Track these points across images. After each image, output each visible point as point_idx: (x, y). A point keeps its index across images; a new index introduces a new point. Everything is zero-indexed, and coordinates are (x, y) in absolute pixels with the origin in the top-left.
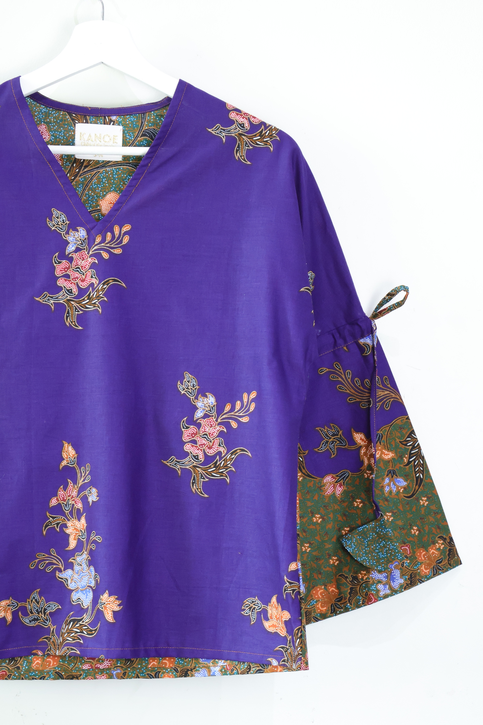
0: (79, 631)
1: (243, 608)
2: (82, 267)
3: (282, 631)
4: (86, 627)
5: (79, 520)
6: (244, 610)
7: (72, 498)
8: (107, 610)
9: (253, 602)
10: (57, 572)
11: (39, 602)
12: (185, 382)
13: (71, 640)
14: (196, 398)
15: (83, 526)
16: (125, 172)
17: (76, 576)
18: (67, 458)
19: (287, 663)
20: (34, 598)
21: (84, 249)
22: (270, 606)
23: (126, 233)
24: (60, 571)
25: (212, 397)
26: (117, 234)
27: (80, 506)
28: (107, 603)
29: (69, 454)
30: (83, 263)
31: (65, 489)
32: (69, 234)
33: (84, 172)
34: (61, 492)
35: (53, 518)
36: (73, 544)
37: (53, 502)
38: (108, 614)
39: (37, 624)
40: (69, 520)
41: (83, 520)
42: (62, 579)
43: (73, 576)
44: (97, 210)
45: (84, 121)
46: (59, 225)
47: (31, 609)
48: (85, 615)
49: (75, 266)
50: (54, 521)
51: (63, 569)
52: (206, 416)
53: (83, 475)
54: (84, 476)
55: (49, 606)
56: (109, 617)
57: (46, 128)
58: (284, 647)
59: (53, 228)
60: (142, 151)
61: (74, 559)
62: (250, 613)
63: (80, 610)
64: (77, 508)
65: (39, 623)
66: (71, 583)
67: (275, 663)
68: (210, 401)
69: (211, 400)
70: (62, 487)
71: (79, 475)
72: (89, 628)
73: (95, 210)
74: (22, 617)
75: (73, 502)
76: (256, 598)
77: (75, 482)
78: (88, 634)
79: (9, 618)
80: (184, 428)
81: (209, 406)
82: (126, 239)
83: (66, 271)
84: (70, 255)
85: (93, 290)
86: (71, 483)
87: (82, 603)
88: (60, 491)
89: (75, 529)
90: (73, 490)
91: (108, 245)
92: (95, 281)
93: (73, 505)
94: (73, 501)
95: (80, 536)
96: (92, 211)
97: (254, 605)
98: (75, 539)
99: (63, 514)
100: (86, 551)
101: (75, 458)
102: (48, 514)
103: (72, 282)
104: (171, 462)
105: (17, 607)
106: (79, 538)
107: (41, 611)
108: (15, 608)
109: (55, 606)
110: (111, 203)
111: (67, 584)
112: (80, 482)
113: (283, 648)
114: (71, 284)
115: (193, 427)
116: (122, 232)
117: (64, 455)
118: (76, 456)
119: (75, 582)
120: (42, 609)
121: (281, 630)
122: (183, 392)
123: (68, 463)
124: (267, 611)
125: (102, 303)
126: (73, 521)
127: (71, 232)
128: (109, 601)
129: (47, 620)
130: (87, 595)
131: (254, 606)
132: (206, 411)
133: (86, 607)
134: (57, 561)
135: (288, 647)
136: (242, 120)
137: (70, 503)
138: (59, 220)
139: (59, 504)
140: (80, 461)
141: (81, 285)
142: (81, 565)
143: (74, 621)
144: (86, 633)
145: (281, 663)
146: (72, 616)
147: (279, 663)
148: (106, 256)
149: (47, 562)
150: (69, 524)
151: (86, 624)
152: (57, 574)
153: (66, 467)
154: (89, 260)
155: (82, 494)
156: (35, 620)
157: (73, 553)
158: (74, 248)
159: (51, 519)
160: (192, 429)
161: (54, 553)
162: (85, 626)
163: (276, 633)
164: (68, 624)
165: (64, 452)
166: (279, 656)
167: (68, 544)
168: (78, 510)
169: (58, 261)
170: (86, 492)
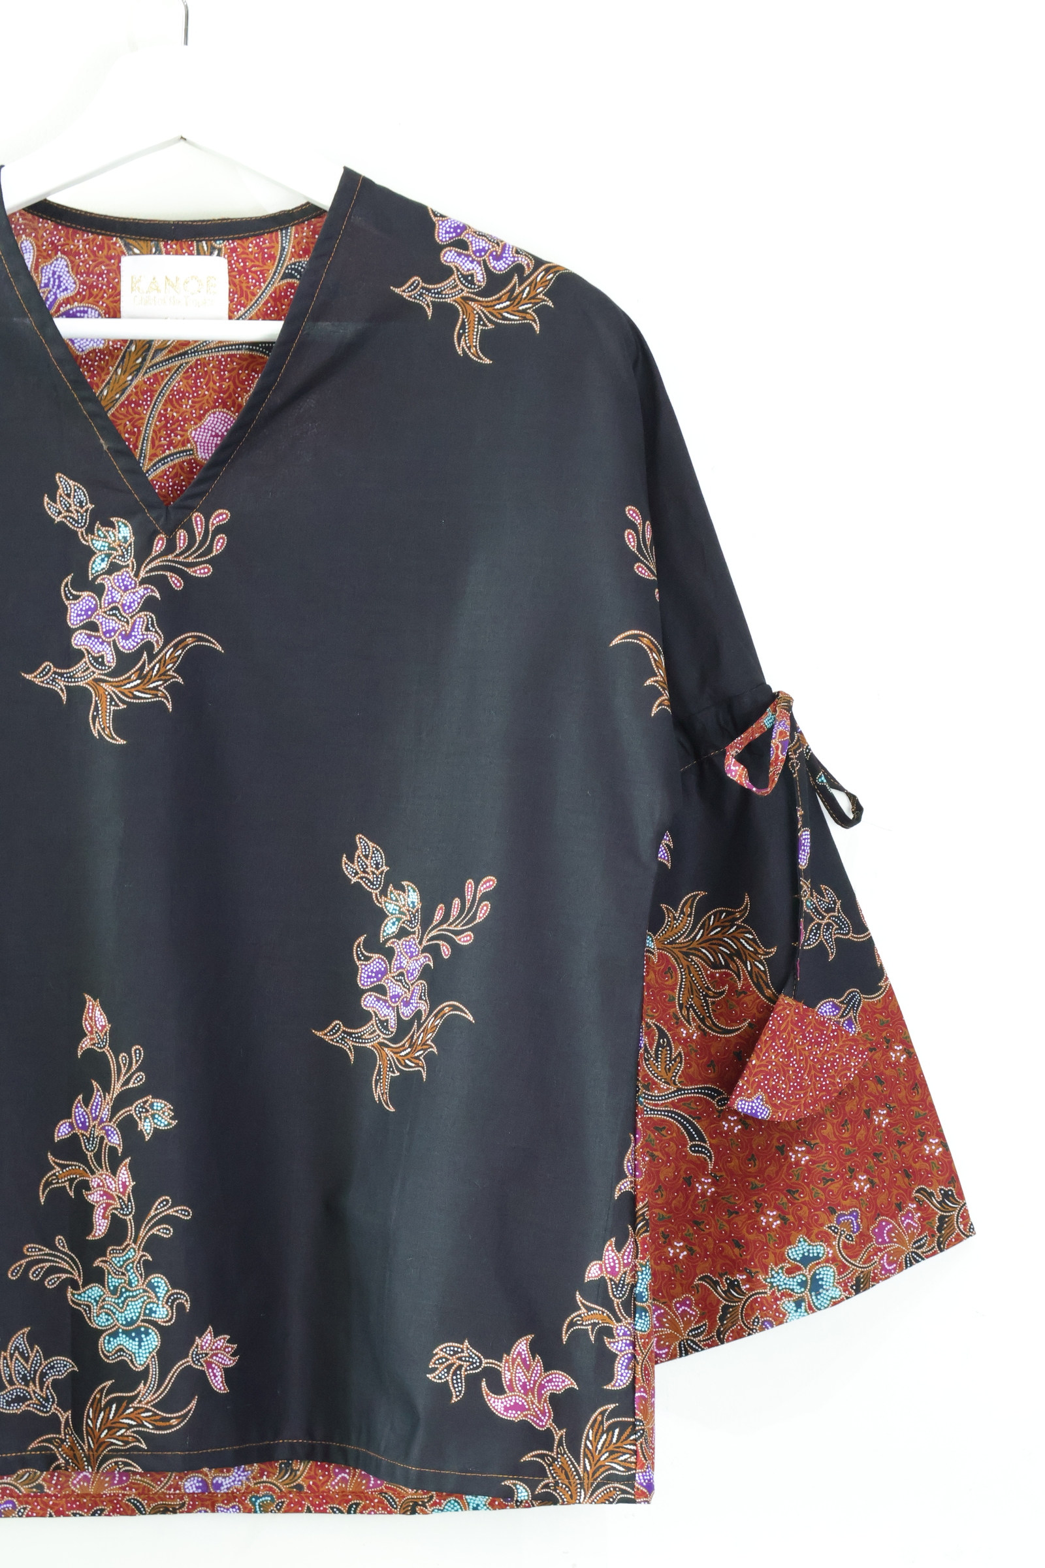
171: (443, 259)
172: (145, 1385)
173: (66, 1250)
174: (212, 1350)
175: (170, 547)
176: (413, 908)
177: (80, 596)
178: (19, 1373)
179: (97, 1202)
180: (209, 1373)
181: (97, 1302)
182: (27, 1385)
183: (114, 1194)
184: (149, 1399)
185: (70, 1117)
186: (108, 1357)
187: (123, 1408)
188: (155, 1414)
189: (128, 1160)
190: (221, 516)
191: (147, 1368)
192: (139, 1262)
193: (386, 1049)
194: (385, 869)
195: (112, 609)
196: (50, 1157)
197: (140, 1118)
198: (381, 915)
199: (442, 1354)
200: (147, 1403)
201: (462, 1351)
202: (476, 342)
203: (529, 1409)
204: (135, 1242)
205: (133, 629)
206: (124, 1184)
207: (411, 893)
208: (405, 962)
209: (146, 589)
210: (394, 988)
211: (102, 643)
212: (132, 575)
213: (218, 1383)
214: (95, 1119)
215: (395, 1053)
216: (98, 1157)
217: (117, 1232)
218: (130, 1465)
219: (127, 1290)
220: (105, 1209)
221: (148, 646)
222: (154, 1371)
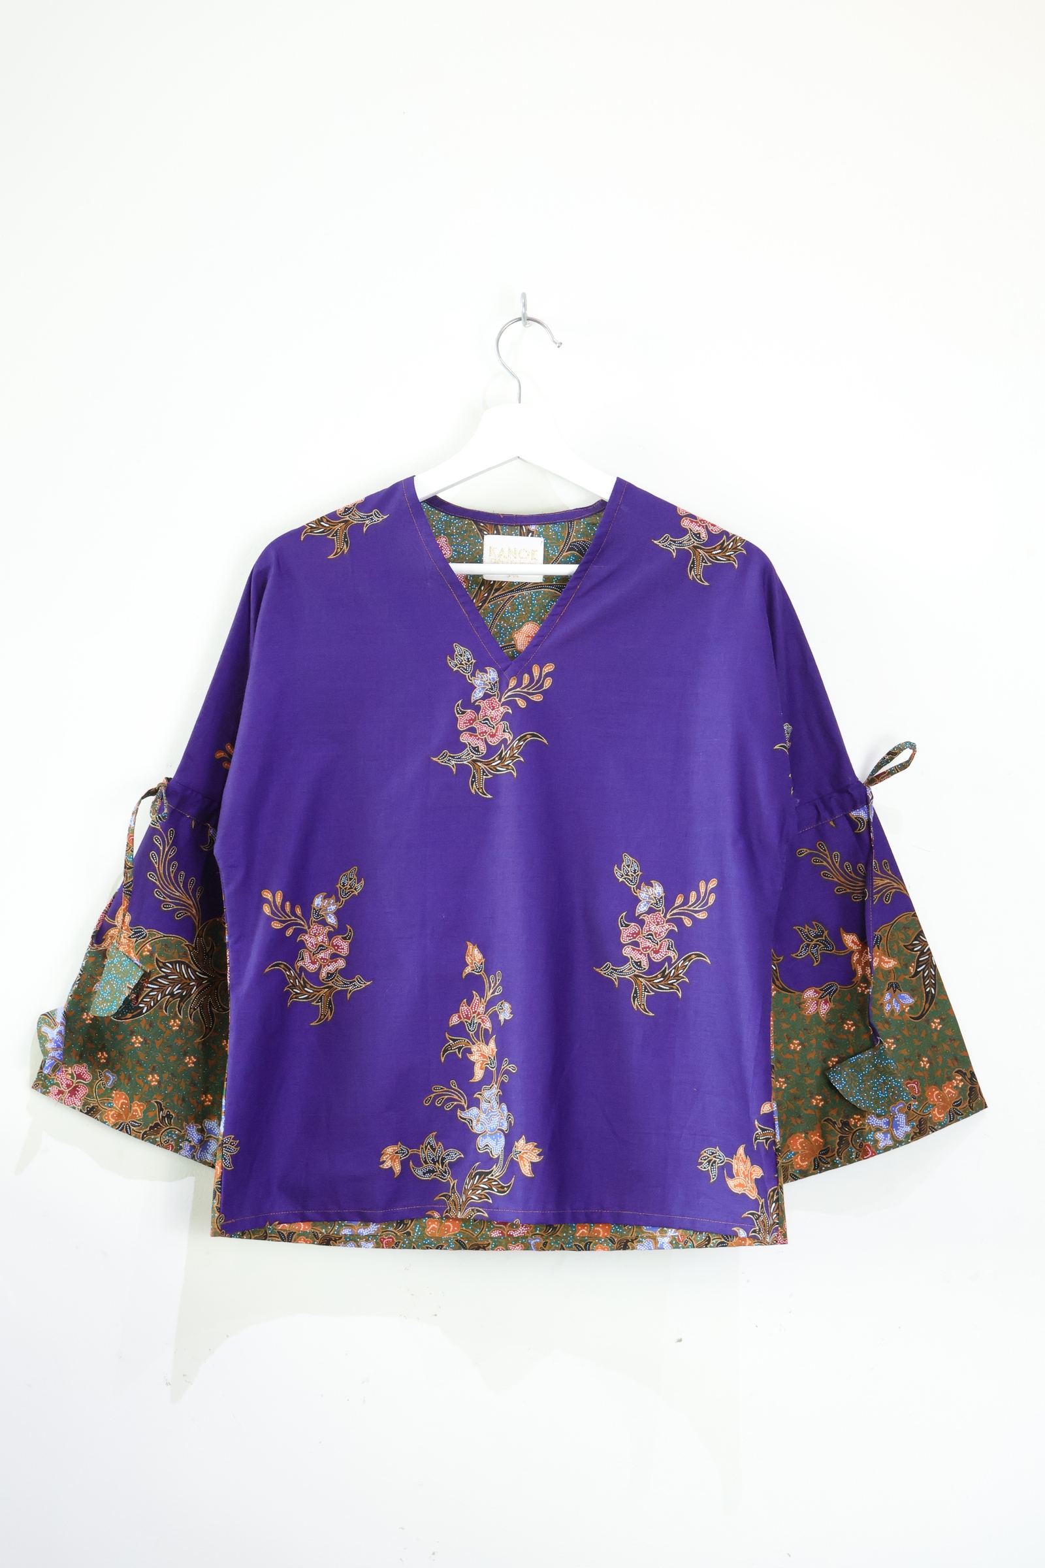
0: (487, 1187)
1: (700, 1161)
2: (492, 718)
3: (752, 1192)
4: (497, 1183)
5: (487, 1044)
6: (702, 1163)
7: (478, 1015)
8: (524, 1161)
9: (713, 1153)
10: (459, 1110)
11: (435, 1149)
12: (624, 866)
13: (477, 1198)
14: (639, 887)
15: (493, 1052)
16: (547, 596)
17: (483, 1116)
18: (472, 963)
19: (759, 1234)
20: (429, 1143)
21: (495, 695)
22: (735, 1158)
23: (548, 675)
24: (463, 1109)
25: (659, 886)
26: (536, 676)
27: (488, 1025)
28: (523, 1151)
29: (474, 959)
30: (494, 713)
31: (469, 1003)
32: (475, 676)
33: (495, 597)
34: (464, 1008)
35: (454, 1040)
36: (479, 1074)
37: (454, 1020)
38: (525, 1165)
39: (433, 1177)
40: (474, 1044)
41: (492, 1044)
42: (465, 1119)
43: (479, 1116)
44: (511, 645)
45: (495, 532)
46: (463, 664)
47: (425, 1158)
48: (495, 1166)
49: (483, 717)
50: (454, 1045)
51: (466, 1107)
52: (651, 911)
53: (492, 985)
54: (494, 987)
55: (448, 1155)
56: (526, 1170)
57: (446, 541)
58: (755, 1214)
59: (455, 669)
60: (569, 569)
61: (481, 1094)
62: (709, 1168)
63: (488, 1161)
64: (485, 1029)
65: (435, 1175)
66: (476, 1125)
67: (742, 1233)
68: (656, 892)
69: (658, 890)
70: (465, 1000)
71: (487, 986)
72: (500, 1184)
73: (509, 646)
74: (413, 1168)
75: (480, 1021)
76: (718, 1148)
77: (482, 995)
78: (498, 1192)
79: (397, 1169)
80: (622, 926)
81: (655, 898)
82: (548, 683)
83: (471, 724)
84: (477, 704)
85: (506, 747)
86: (477, 996)
87: (491, 1152)
88: (463, 1006)
89: (482, 1055)
90: (479, 1004)
91: (525, 690)
92: (508, 736)
93: (480, 1024)
94: (479, 1018)
95: (488, 1064)
96: (505, 646)
97: (715, 1157)
98: (481, 1069)
99: (468, 1036)
100: (496, 1084)
101: (482, 964)
102: (447, 1035)
103: (479, 738)
104: (606, 971)
105: (407, 1155)
106: (486, 1067)
107: (438, 1161)
108: (405, 1156)
109: (456, 1154)
110: (529, 636)
111: (471, 1127)
112: (489, 995)
113: (753, 1214)
114: (478, 740)
115: (635, 925)
116: (544, 674)
117: (468, 960)
118: (483, 961)
119: (481, 1124)
120: (439, 1158)
121: (750, 1191)
122: (621, 880)
123: (473, 970)
124: (732, 1165)
125: (518, 765)
126: (479, 1044)
127: (478, 673)
128: (527, 1149)
129: (446, 1173)
130: (497, 1141)
131: (714, 1159)
132: (652, 904)
133: (496, 1156)
134: (459, 1097)
135: (759, 1213)
136: (697, 528)
137: (475, 1021)
138: (462, 658)
139: (462, 1023)
140: (489, 968)
141: (491, 742)
142: (489, 1102)
143: (480, 1174)
144: (496, 1190)
145: (750, 1234)
146: (478, 1167)
147: (748, 1234)
148: (522, 704)
149: (446, 1097)
150: (474, 1048)
151: (496, 1179)
152: (458, 1113)
153: (470, 975)
154: (501, 709)
155: (491, 1011)
156: (430, 1172)
157: (479, 1086)
158: (481, 695)
159: (451, 1042)
160: (633, 927)
161: (455, 1086)
162: (495, 1181)
163: (744, 1195)
164: (472, 1178)
165: (468, 956)
166: (747, 1224)
167: (472, 1075)
168: (486, 1031)
169: (461, 711)
170: (496, 1008)
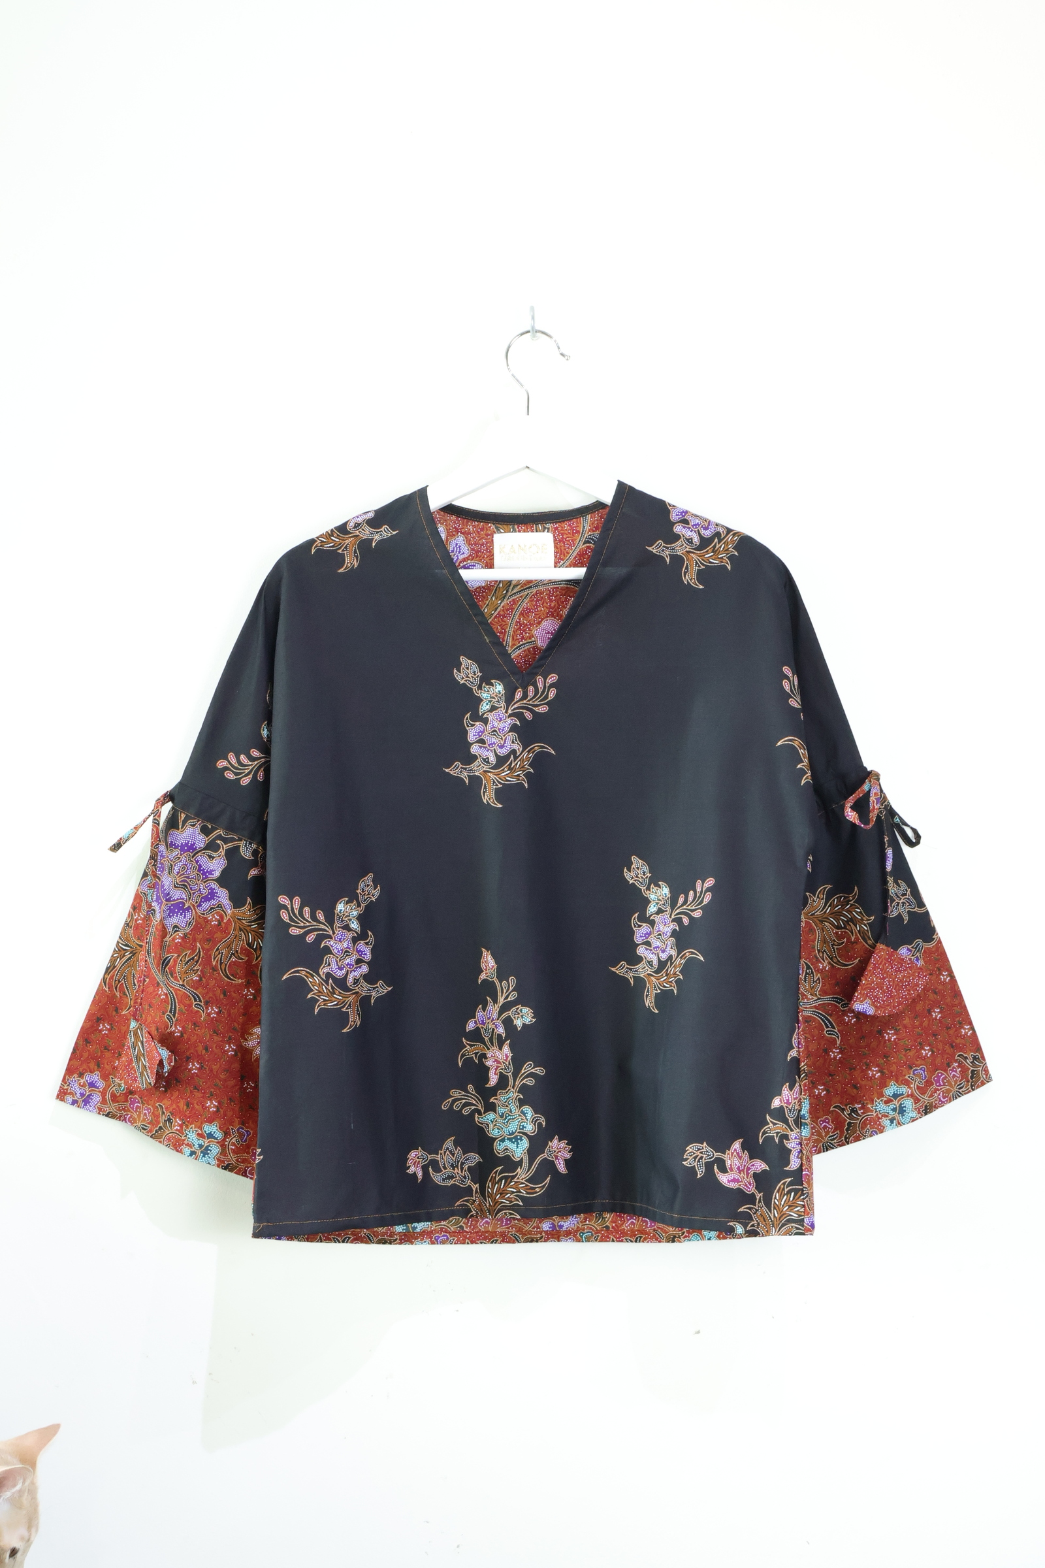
171: (675, 530)
172: (521, 1168)
173: (474, 1093)
174: (558, 1149)
175: (525, 696)
176: (666, 896)
177: (474, 725)
178: (449, 1163)
179: (491, 1066)
180: (557, 1162)
181: (492, 1122)
182: (454, 1169)
183: (501, 1061)
184: (523, 1177)
185: (475, 1018)
186: (499, 1153)
187: (508, 1181)
188: (527, 1185)
189: (508, 1042)
190: (553, 678)
191: (522, 1160)
192: (516, 1099)
193: (652, 977)
194: (649, 875)
195: (492, 732)
196: (464, 1040)
197: (515, 1018)
198: (647, 902)
199: (691, 1150)
200: (522, 1179)
201: (703, 1149)
202: (695, 576)
203: (742, 1182)
204: (513, 1088)
205: (505, 743)
206: (506, 1055)
207: (664, 888)
208: (662, 928)
209: (512, 720)
210: (656, 943)
211: (488, 751)
212: (504, 712)
213: (562, 1168)
214: (489, 1019)
215: (657, 979)
216: (491, 1040)
217: (503, 1082)
218: (513, 1214)
219: (509, 1115)
220: (496, 1069)
221: (514, 752)
222: (526, 1161)
